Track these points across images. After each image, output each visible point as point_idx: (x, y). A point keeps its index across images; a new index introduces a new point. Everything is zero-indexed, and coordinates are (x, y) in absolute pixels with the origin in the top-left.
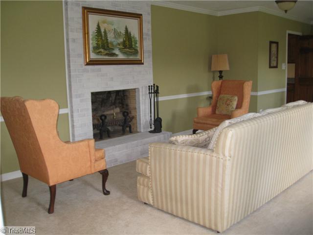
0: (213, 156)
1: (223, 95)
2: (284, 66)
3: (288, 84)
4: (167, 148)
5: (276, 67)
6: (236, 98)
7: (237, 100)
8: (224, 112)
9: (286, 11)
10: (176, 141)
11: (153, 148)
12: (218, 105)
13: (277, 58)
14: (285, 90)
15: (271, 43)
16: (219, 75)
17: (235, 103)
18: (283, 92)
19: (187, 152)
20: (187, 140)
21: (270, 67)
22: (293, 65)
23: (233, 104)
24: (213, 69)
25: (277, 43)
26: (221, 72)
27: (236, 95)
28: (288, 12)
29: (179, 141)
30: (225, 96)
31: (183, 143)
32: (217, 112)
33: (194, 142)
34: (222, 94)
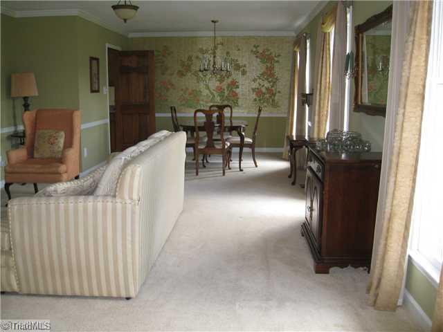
0: (116, 202)
1: (41, 131)
2: (106, 90)
3: (110, 114)
4: (42, 202)
5: (98, 91)
6: (62, 133)
7: (64, 136)
8: (47, 154)
9: (125, 20)
10: (56, 191)
11: (16, 207)
12: (36, 145)
13: (98, 79)
14: (108, 121)
15: (92, 59)
16: (23, 103)
17: (62, 141)
18: (106, 124)
19: (76, 203)
20: (68, 188)
21: (93, 91)
22: (113, 88)
23: (59, 142)
24: (14, 94)
25: (97, 59)
26: (25, 98)
27: (62, 130)
28: (127, 21)
29: (59, 191)
30: (46, 131)
31: (64, 193)
32: (36, 155)
33: (77, 190)
34: (39, 129)
